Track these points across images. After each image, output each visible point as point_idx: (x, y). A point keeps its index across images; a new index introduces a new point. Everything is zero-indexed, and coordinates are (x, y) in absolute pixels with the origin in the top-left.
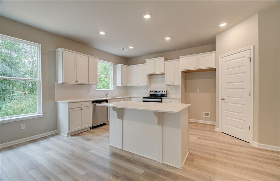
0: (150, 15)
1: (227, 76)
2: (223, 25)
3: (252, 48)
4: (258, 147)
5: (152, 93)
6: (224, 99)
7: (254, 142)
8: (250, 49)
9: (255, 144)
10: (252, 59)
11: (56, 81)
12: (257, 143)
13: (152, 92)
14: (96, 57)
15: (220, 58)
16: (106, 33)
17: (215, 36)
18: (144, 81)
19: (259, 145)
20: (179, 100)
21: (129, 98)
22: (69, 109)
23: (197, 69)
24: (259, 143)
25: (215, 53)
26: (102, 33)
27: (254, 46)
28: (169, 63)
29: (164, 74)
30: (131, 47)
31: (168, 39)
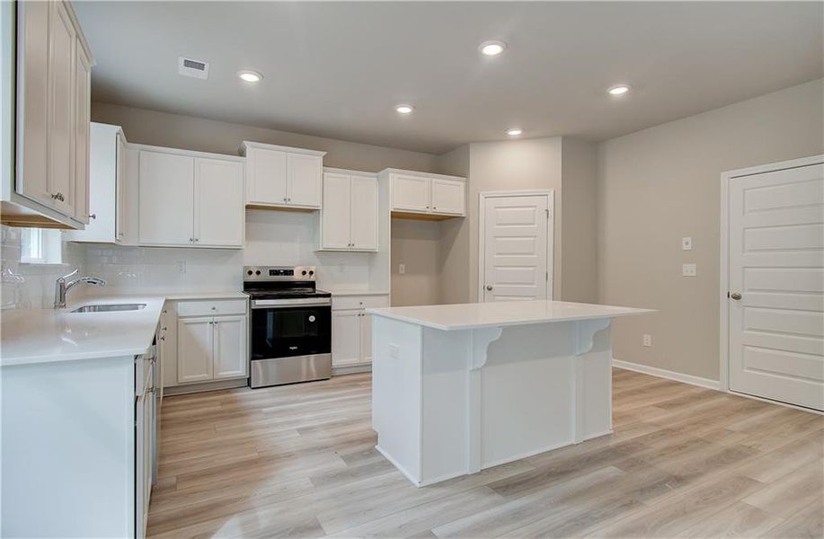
2: (515, 133)
3: (551, 195)
5: (253, 278)
6: (491, 289)
8: (547, 195)
10: (551, 213)
13: (258, 273)
20: (383, 298)
23: (429, 212)
25: (467, 182)
27: (554, 192)
29: (319, 210)
30: (250, 78)
31: (404, 110)
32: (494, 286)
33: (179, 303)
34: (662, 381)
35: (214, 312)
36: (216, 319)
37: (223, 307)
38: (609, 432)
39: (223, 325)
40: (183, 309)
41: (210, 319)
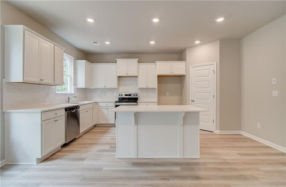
0: (158, 19)
1: (196, 82)
2: (197, 42)
3: (215, 64)
4: (219, 133)
5: (121, 97)
6: (193, 101)
7: (216, 131)
8: (214, 64)
9: (218, 132)
10: (215, 71)
11: (4, 78)
12: (219, 131)
13: (122, 95)
14: (62, 47)
15: (190, 68)
16: (95, 20)
17: (186, 49)
18: (113, 83)
19: (220, 132)
20: (156, 103)
21: (96, 102)
22: (42, 121)
23: (171, 74)
24: (220, 130)
25: (186, 62)
26: (90, 20)
27: (217, 63)
28: (143, 66)
29: (137, 77)
30: (108, 43)
31: (152, 43)
32: (195, 100)
33: (100, 103)
34: (264, 145)
35: (107, 106)
36: (108, 107)
37: (109, 104)
38: (198, 157)
39: (109, 109)
40: (100, 104)
41: (106, 107)
